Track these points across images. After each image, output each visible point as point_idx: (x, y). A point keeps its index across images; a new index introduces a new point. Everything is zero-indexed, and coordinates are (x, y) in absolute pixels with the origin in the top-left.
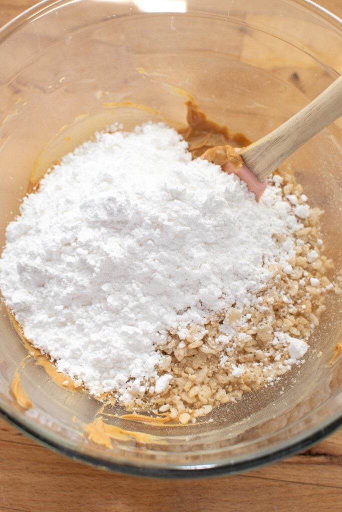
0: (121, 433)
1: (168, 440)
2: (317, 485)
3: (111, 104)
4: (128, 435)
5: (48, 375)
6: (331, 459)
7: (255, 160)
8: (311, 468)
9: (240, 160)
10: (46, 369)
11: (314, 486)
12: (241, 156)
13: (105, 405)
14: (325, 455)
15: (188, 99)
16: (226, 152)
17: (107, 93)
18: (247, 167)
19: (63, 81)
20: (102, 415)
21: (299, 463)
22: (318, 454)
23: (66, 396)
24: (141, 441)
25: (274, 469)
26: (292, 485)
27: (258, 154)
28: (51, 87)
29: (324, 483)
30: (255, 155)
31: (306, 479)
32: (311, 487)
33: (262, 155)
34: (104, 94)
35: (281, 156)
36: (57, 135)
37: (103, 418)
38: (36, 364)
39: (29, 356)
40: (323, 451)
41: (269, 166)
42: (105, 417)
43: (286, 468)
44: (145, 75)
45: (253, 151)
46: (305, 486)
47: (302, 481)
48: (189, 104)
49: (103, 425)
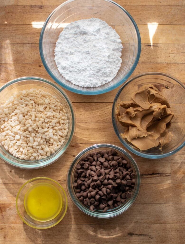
2: (157, 183)
6: (160, 175)
8: (154, 178)
11: (156, 184)
14: (158, 174)
21: (151, 177)
22: (156, 174)
25: (143, 180)
26: (149, 184)
29: (159, 182)
31: (153, 182)
32: (155, 184)
40: (157, 173)
43: (147, 179)
46: (153, 184)
47: (152, 183)
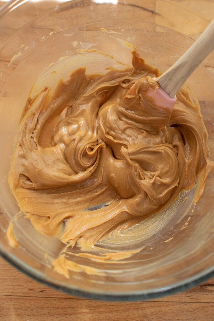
0: (76, 266)
1: (106, 273)
3: (83, 50)
4: (80, 268)
5: (32, 225)
7: (166, 83)
9: (156, 85)
10: (31, 221)
12: (157, 82)
13: (68, 246)
15: (133, 50)
16: (147, 81)
17: (81, 43)
18: (162, 89)
19: (52, 34)
20: (65, 253)
23: (43, 239)
24: (88, 273)
27: (168, 79)
28: (44, 38)
30: (166, 80)
33: (170, 79)
34: (79, 44)
35: (182, 78)
36: (47, 69)
37: (66, 255)
38: (25, 217)
39: (20, 212)
41: (175, 86)
42: (67, 254)
44: (105, 33)
45: (164, 78)
48: (134, 53)
49: (65, 261)
